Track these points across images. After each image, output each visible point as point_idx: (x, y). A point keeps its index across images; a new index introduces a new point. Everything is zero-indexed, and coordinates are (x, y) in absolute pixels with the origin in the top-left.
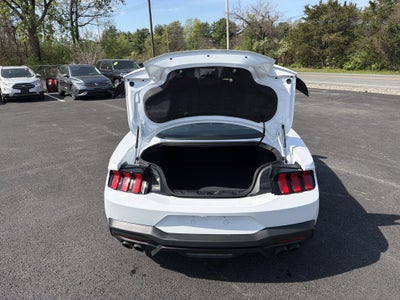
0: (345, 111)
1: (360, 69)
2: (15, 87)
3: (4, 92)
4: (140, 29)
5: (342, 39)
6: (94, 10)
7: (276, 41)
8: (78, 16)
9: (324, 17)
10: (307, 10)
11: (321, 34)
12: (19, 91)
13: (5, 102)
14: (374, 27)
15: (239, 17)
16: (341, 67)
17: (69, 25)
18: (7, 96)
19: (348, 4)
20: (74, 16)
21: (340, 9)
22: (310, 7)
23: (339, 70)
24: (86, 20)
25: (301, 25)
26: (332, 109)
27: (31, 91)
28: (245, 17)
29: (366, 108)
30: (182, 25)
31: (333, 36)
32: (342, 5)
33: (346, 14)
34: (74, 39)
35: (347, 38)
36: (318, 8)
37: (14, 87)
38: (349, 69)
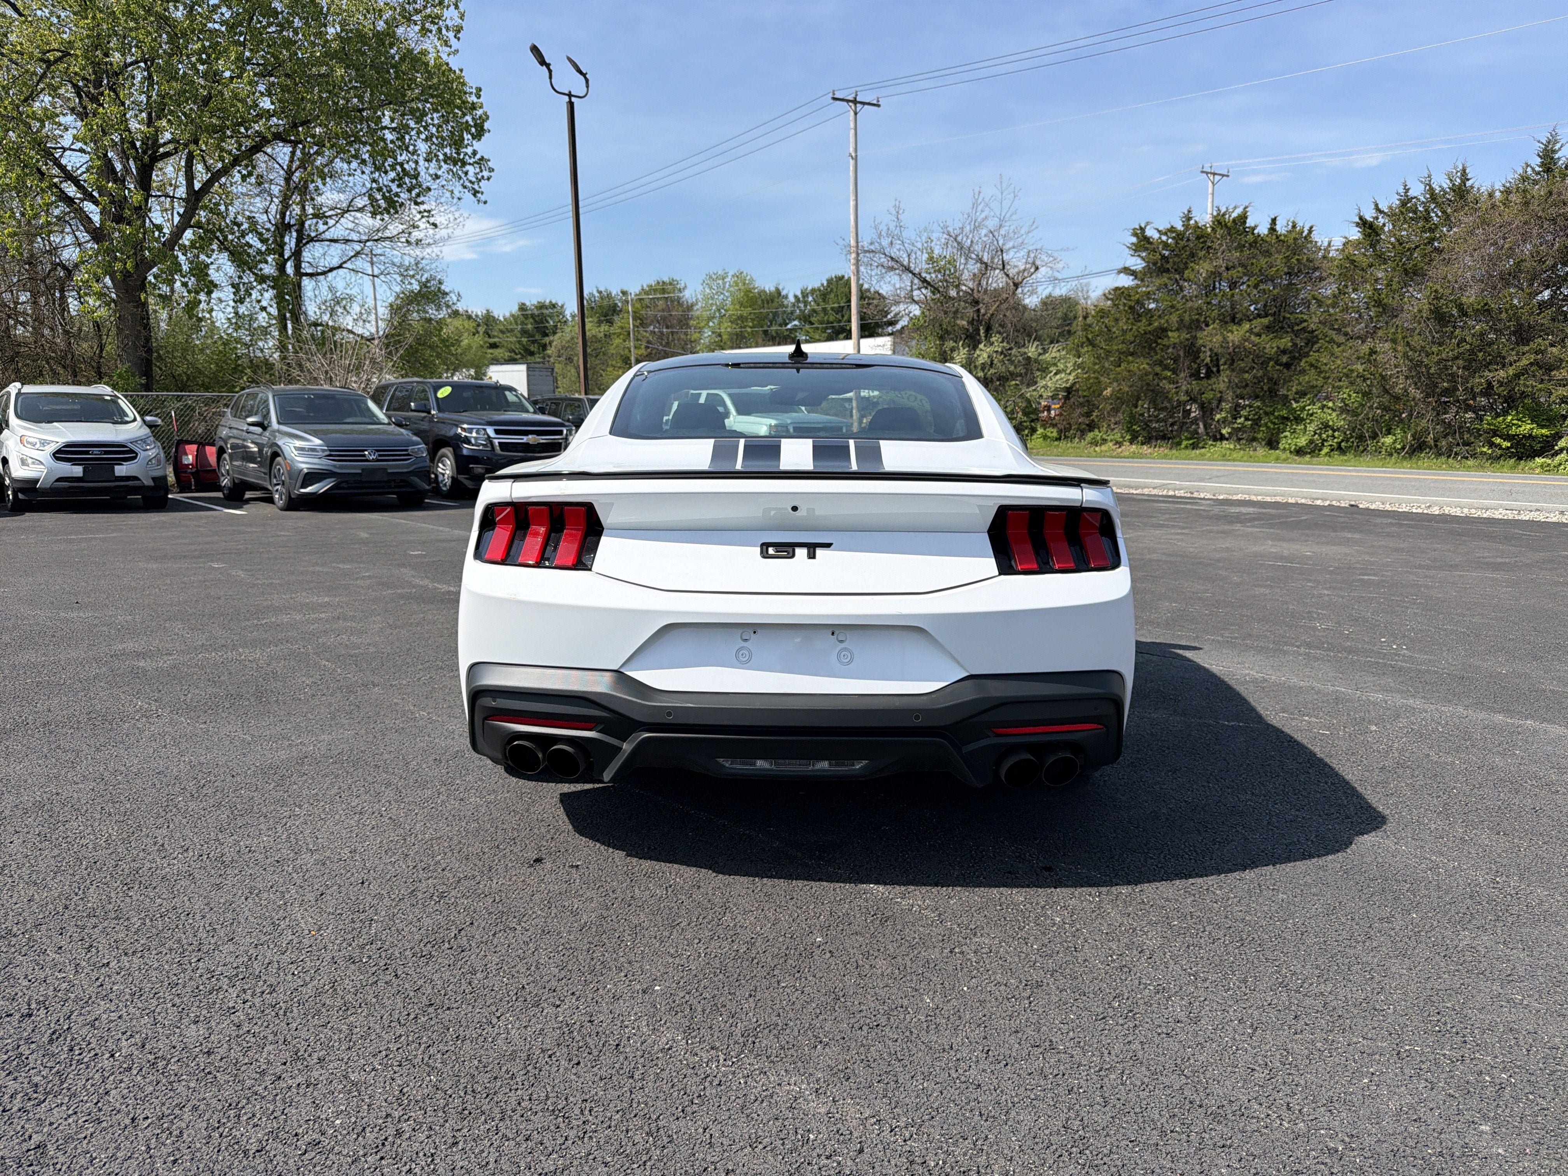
0: (1270, 547)
1: (1340, 449)
2: (63, 454)
3: (18, 471)
4: (531, 301)
5: (1270, 345)
6: (367, 221)
7: (1032, 350)
8: (303, 240)
9: (1203, 268)
10: (1142, 242)
11: (1196, 325)
12: (77, 471)
13: (19, 508)
14: (1379, 303)
15: (897, 265)
16: (1272, 444)
17: (269, 269)
18: (28, 486)
19: (1281, 228)
20: (290, 240)
21: (1257, 242)
22: (1150, 232)
23: (1261, 451)
24: (333, 255)
25: (1119, 293)
26: (1228, 543)
27: (121, 470)
28: (920, 264)
29: (1347, 542)
30: (688, 295)
31: (1236, 335)
32: (1263, 230)
33: (1278, 259)
34: (282, 320)
35: (1286, 342)
36: (1181, 237)
37: (60, 455)
38: (1299, 452)
